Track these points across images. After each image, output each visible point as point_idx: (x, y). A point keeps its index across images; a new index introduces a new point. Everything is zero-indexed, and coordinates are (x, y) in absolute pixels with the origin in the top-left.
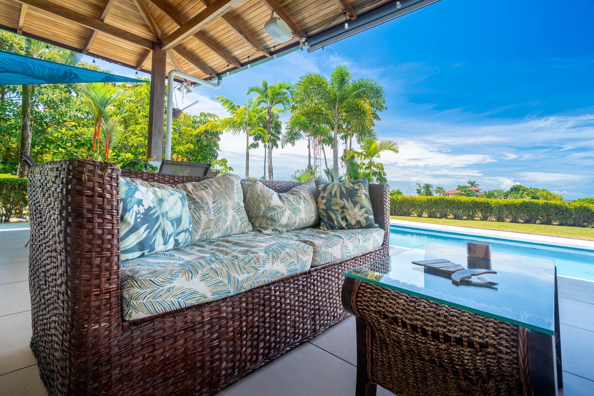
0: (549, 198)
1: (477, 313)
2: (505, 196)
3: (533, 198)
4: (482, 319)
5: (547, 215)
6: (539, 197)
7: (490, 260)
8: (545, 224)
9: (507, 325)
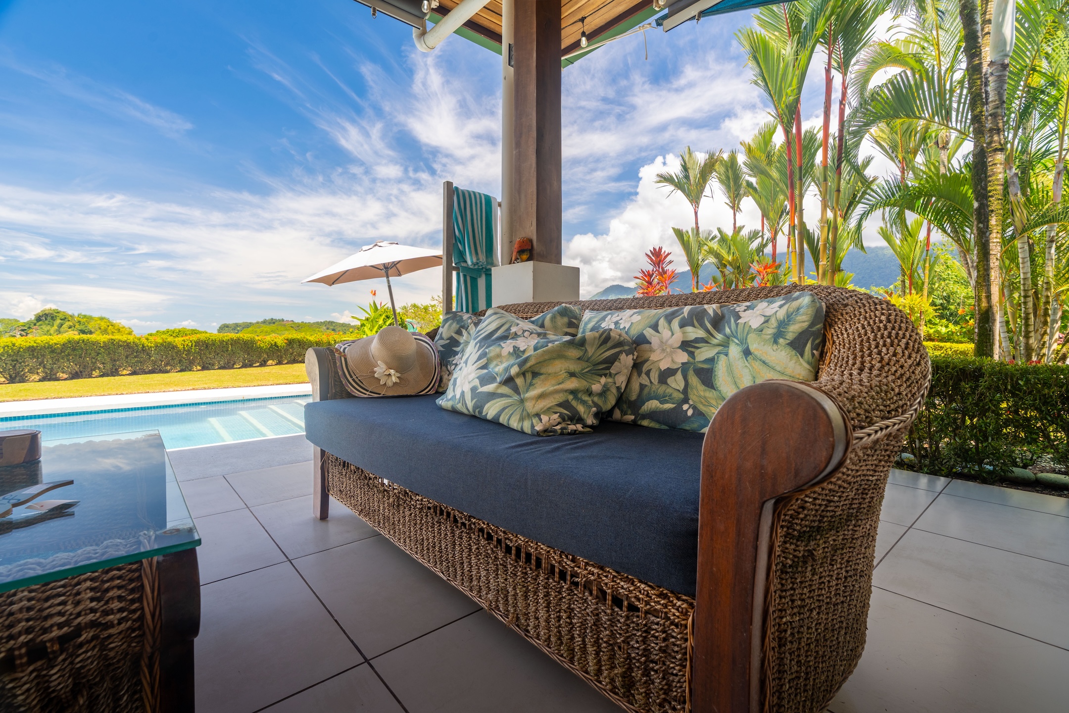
0: (110, 332)
1: (46, 580)
2: (23, 330)
3: (83, 332)
4: (64, 586)
5: (111, 360)
6: (93, 330)
7: (40, 462)
8: (108, 375)
9: (119, 569)
